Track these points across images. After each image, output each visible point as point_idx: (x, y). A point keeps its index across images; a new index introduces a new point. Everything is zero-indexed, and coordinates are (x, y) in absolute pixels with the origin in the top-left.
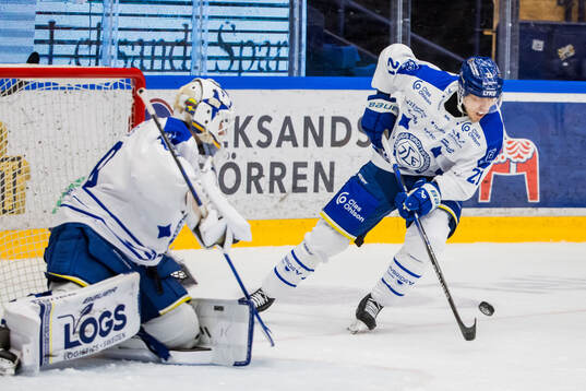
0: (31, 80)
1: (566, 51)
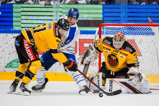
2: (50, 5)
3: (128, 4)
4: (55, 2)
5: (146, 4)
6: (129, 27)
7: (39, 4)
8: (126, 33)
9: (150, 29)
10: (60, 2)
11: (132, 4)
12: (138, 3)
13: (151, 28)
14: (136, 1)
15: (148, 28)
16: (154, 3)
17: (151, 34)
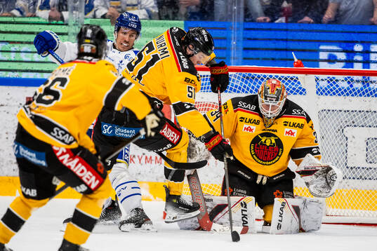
2: (62, 18)
3: (245, 21)
4: (74, 12)
5: (287, 22)
6: (247, 74)
7: (35, 16)
8: (240, 88)
9: (295, 81)
10: (86, 14)
11: (253, 21)
12: (268, 20)
13: (297, 78)
14: (263, 14)
15: (292, 79)
16: (307, 19)
17: (298, 91)
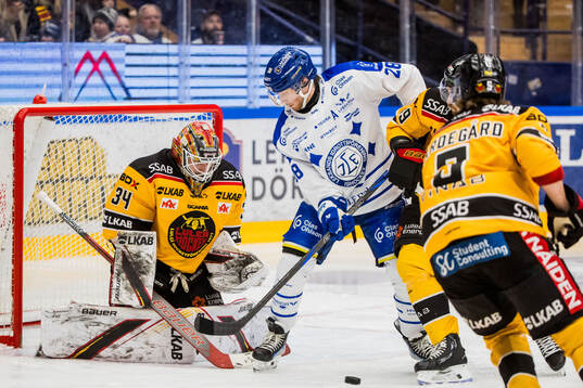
0: (133, 115)
1: (535, 84)
